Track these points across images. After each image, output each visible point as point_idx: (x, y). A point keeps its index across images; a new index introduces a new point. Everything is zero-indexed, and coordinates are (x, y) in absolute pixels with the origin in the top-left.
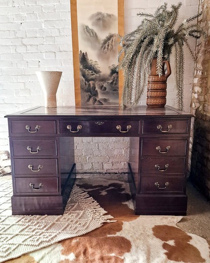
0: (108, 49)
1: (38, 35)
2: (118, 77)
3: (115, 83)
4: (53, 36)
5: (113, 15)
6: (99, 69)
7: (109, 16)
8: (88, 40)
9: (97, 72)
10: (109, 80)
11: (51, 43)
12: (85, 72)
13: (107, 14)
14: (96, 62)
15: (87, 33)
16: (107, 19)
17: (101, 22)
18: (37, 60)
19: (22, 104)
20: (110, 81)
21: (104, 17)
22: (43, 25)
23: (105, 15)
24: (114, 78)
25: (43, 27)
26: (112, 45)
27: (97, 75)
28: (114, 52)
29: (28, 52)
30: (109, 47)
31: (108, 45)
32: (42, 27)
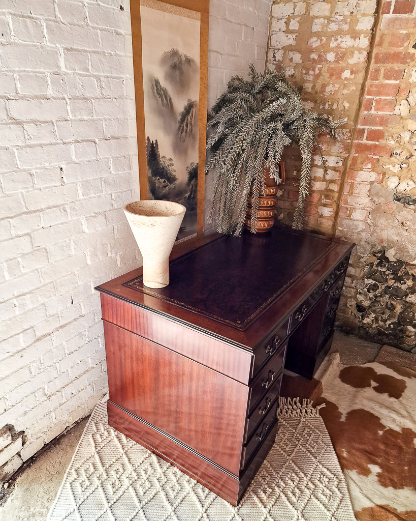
0: (186, 132)
1: (50, 92)
2: (196, 186)
3: (192, 196)
4: (87, 95)
5: (193, 61)
6: (174, 174)
7: (189, 61)
8: (160, 113)
9: (171, 179)
10: (186, 192)
11: (85, 118)
12: (155, 184)
13: (186, 57)
14: (171, 160)
15: (158, 96)
16: (185, 67)
17: (178, 73)
18: (56, 164)
19: (31, 292)
20: (187, 195)
21: (181, 62)
22: (62, 63)
23: (184, 59)
24: (192, 187)
25: (64, 69)
26: (191, 124)
27: (172, 186)
28: (194, 138)
29: (28, 142)
30: (188, 129)
31: (187, 125)
32: (59, 67)
